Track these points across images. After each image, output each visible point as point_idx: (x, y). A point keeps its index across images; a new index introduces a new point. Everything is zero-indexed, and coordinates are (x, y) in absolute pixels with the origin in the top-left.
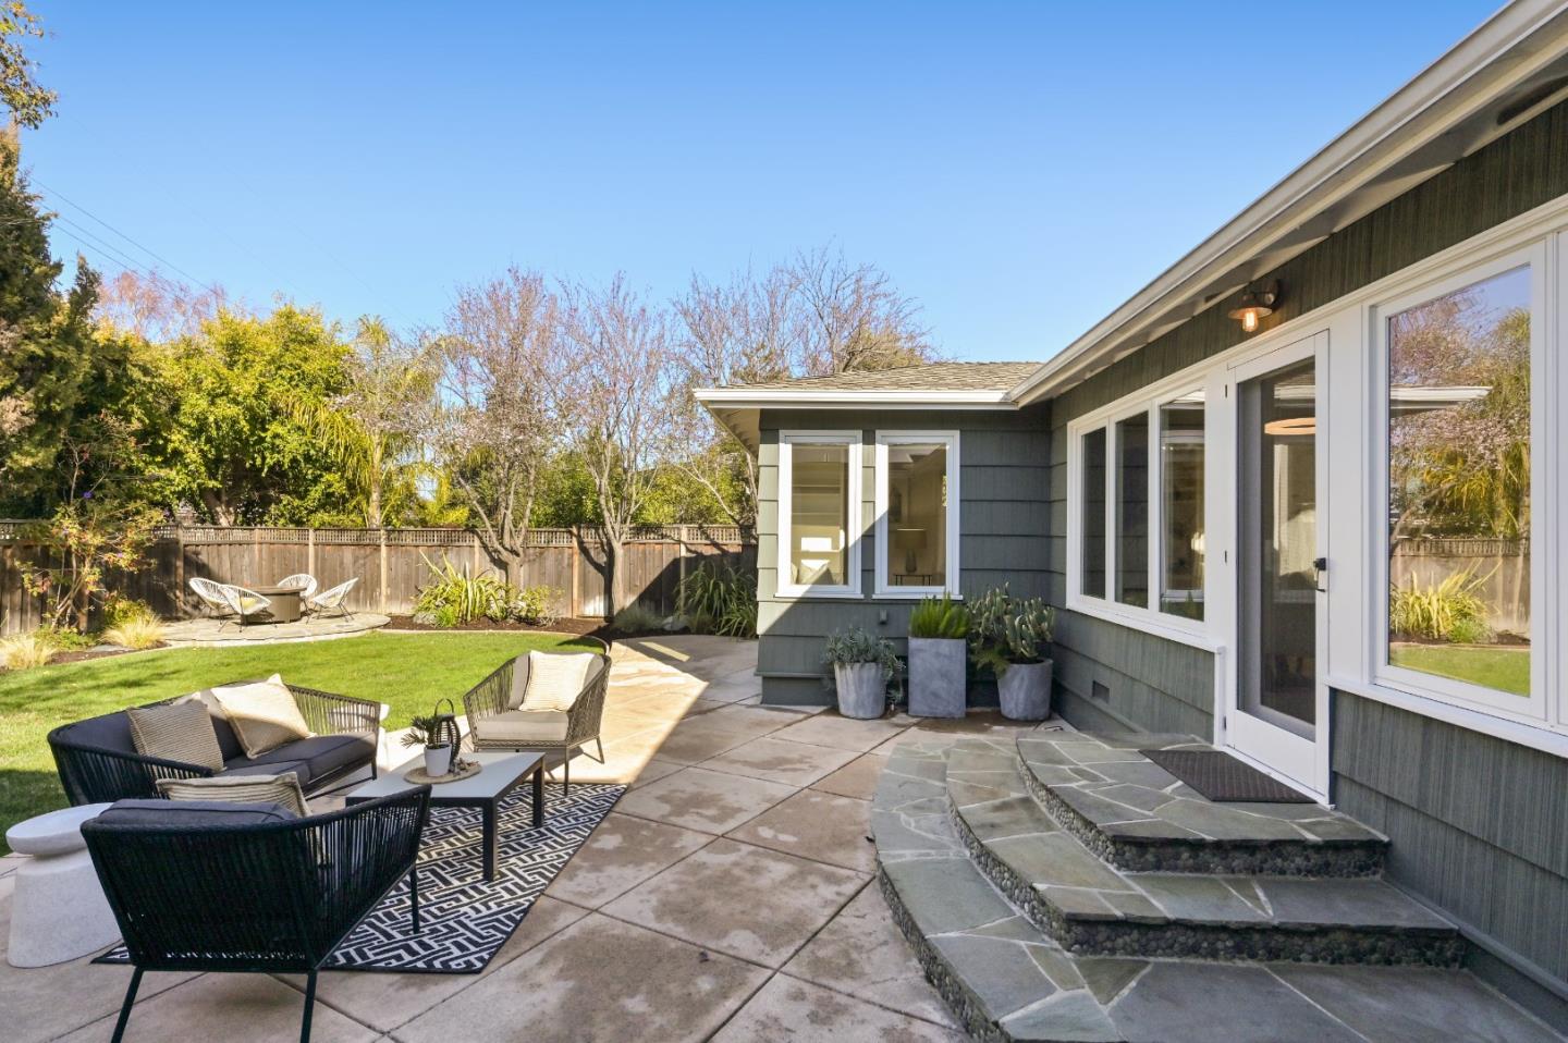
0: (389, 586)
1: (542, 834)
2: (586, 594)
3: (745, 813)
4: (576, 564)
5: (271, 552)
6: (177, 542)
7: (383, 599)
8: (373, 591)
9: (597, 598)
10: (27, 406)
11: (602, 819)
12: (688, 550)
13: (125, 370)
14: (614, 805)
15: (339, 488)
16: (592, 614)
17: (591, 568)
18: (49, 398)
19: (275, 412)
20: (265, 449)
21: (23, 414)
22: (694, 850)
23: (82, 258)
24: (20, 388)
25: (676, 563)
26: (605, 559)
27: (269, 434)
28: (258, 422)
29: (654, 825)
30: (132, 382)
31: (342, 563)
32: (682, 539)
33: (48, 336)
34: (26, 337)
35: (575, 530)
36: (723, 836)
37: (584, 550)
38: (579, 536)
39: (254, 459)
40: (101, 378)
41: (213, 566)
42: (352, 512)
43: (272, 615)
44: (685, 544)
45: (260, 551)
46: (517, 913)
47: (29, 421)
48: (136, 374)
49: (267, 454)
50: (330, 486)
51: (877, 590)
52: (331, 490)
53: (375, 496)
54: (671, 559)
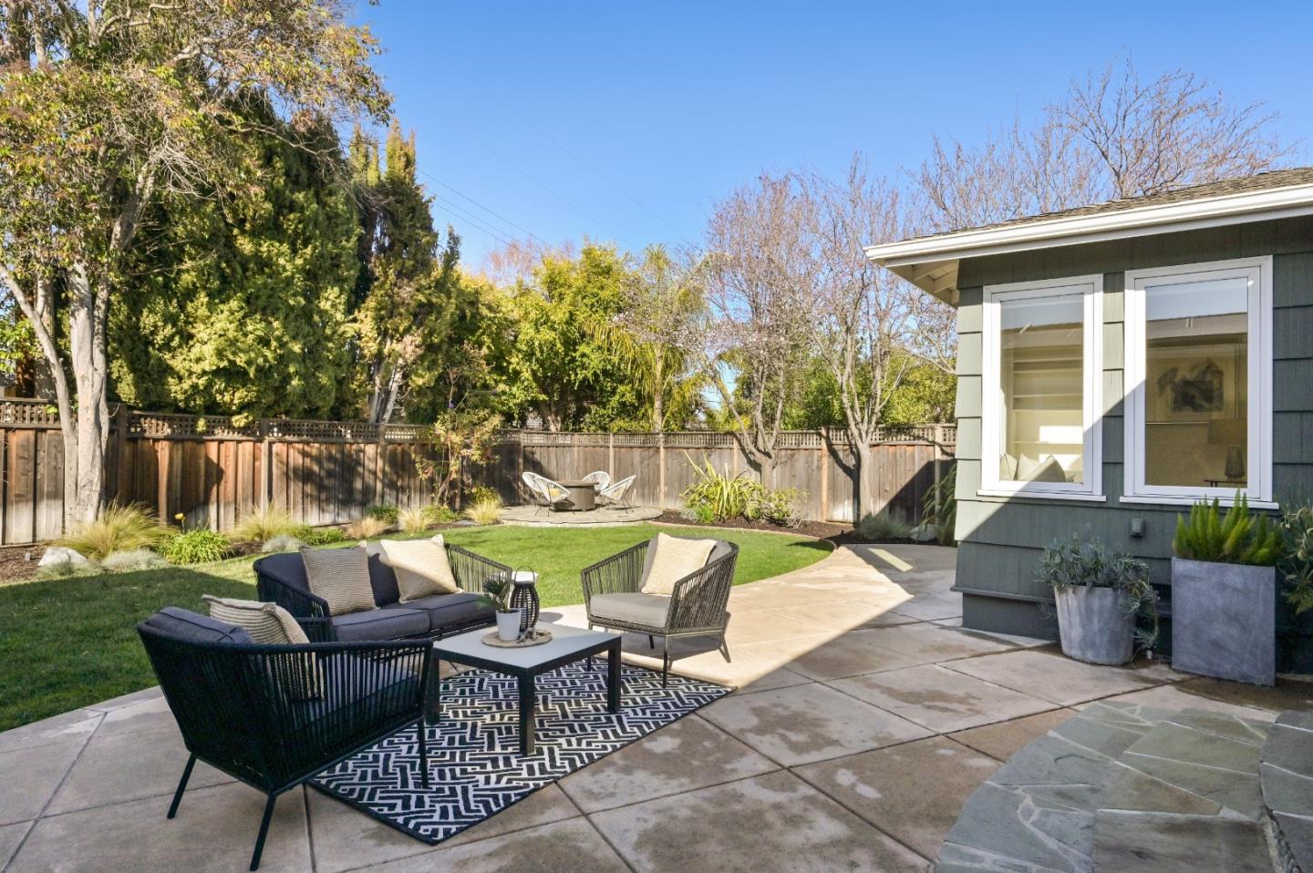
0: (666, 485)
1: (609, 720)
2: (835, 497)
3: (839, 748)
4: (825, 466)
5: (585, 453)
6: (519, 444)
7: (662, 495)
8: (655, 488)
9: (846, 502)
10: (418, 340)
11: (677, 718)
12: (944, 452)
13: (478, 308)
14: (702, 706)
15: (630, 398)
16: (840, 519)
17: (840, 471)
18: (431, 334)
19: (583, 335)
20: (578, 366)
21: (416, 346)
22: (744, 776)
23: (451, 227)
24: (414, 328)
25: (929, 467)
26: (854, 462)
27: (578, 354)
28: (570, 344)
29: (724, 737)
30: (482, 318)
31: (632, 464)
32: (937, 440)
33: (430, 288)
34: (418, 290)
35: (823, 432)
36: (789, 769)
37: (833, 453)
38: (828, 438)
39: (569, 376)
40: (463, 317)
41: (544, 463)
42: (642, 418)
43: (573, 504)
44: (940, 446)
45: (579, 452)
46: (516, 795)
47: (420, 352)
48: (485, 311)
49: (579, 371)
50: (623, 395)
51: (1128, 490)
52: (624, 399)
53: (657, 404)
54: (924, 462)
